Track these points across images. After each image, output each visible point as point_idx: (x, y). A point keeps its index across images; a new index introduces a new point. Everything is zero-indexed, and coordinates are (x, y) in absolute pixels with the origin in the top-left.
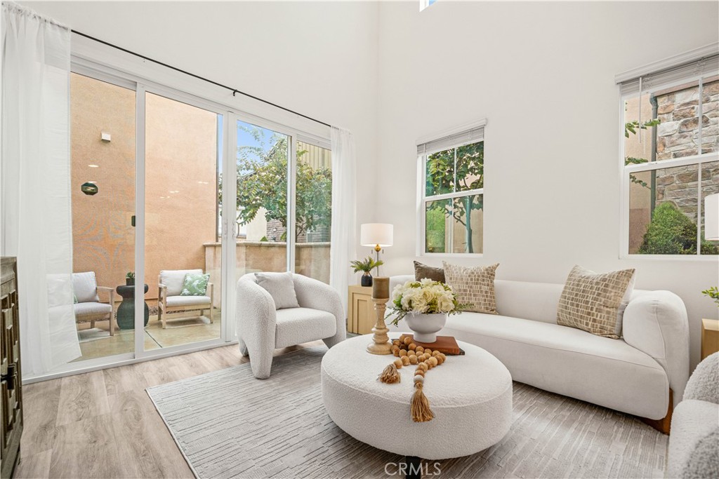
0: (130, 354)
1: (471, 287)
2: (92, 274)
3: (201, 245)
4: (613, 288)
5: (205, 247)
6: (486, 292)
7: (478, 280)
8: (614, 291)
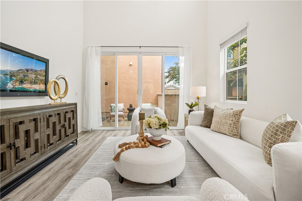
0: (114, 127)
1: (222, 121)
2: (123, 104)
3: (157, 95)
4: (281, 133)
5: (158, 95)
6: (230, 124)
7: (226, 117)
8: (281, 135)
